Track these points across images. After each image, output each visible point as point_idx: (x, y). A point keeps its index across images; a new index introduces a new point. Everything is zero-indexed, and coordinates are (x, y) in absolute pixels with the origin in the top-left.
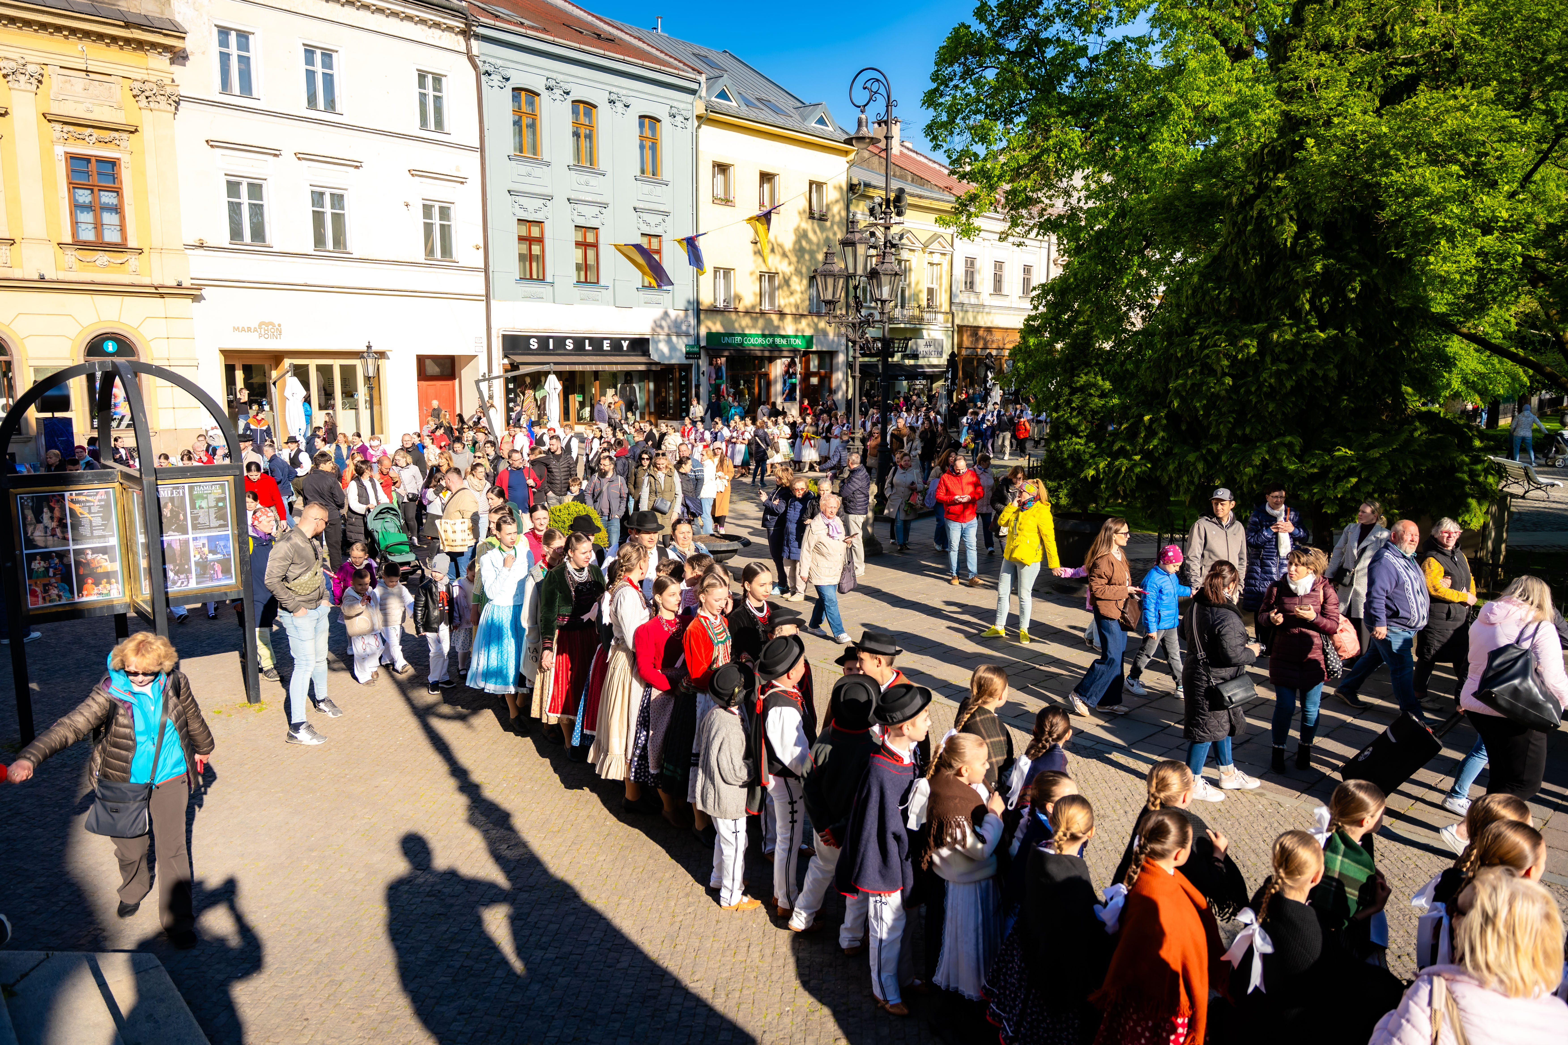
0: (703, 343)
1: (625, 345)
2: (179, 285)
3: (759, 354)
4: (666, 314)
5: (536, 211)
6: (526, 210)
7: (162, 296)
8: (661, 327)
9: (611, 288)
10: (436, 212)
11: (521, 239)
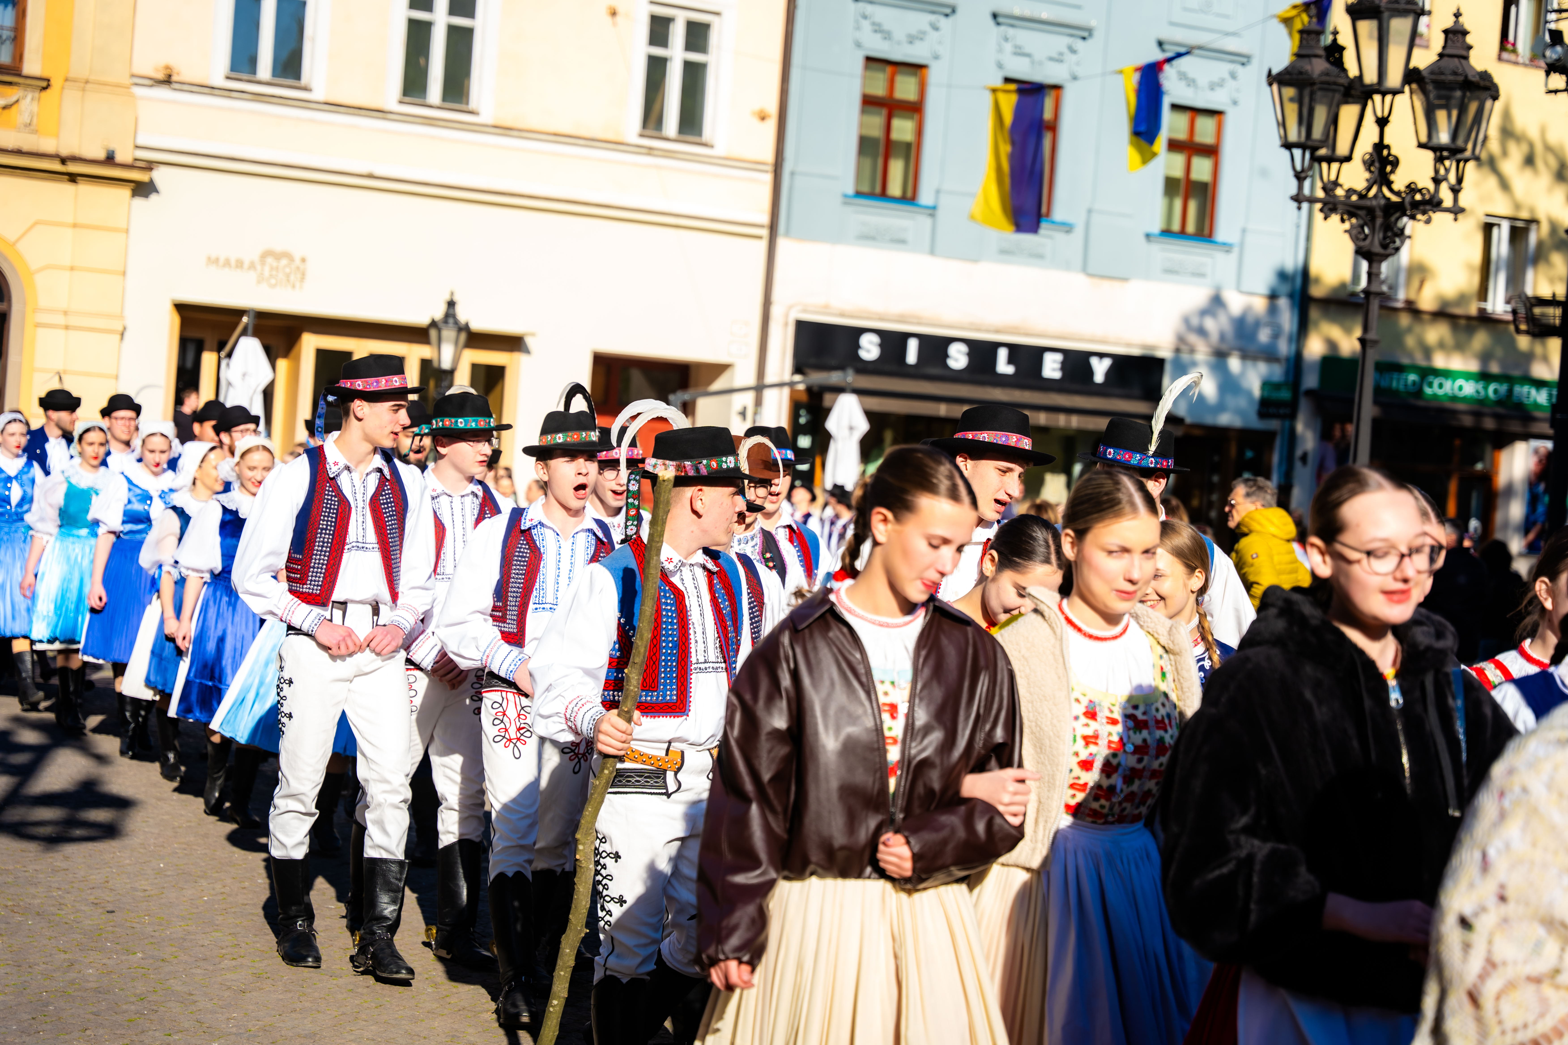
0: (1311, 381)
1: (1100, 369)
2: (110, 160)
3: (1467, 421)
4: (1217, 302)
5: (912, 39)
6: (887, 35)
7: (73, 178)
8: (1202, 332)
9: (1079, 231)
10: (678, 34)
11: (869, 102)
